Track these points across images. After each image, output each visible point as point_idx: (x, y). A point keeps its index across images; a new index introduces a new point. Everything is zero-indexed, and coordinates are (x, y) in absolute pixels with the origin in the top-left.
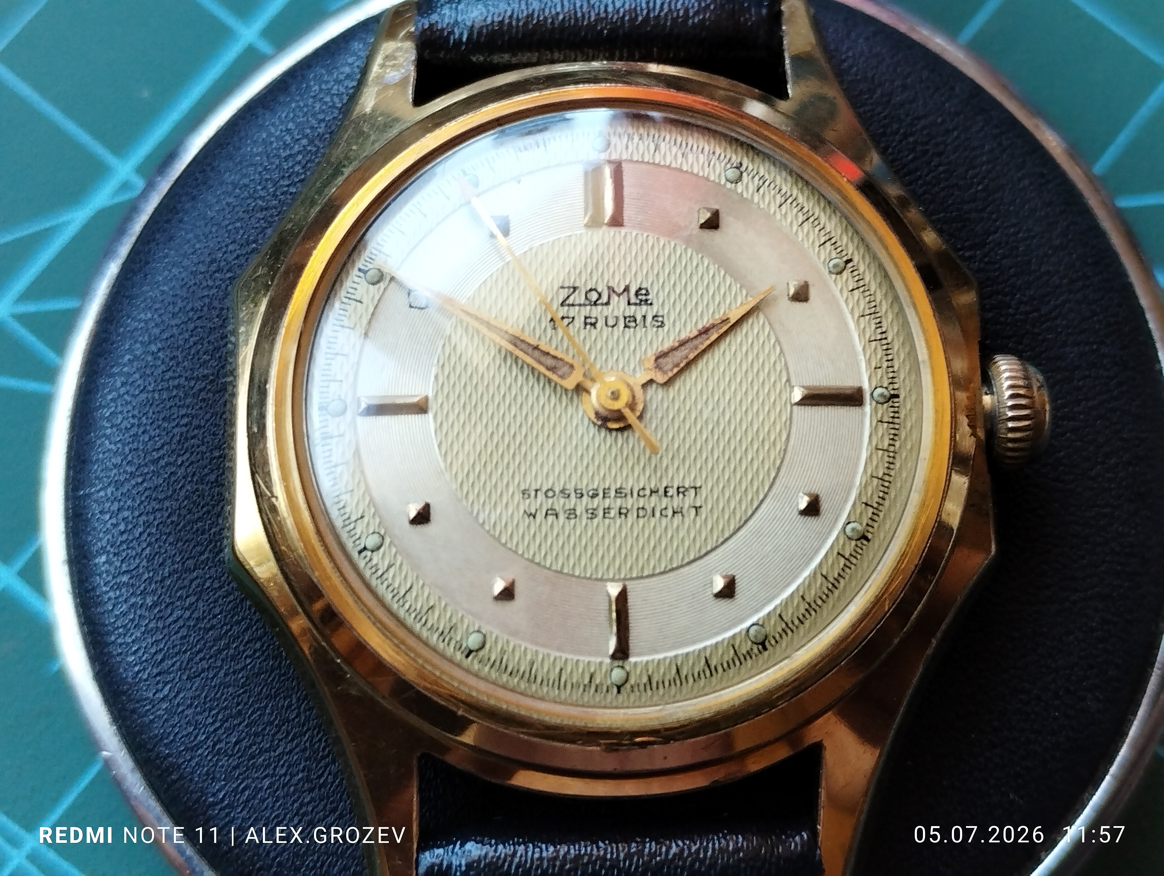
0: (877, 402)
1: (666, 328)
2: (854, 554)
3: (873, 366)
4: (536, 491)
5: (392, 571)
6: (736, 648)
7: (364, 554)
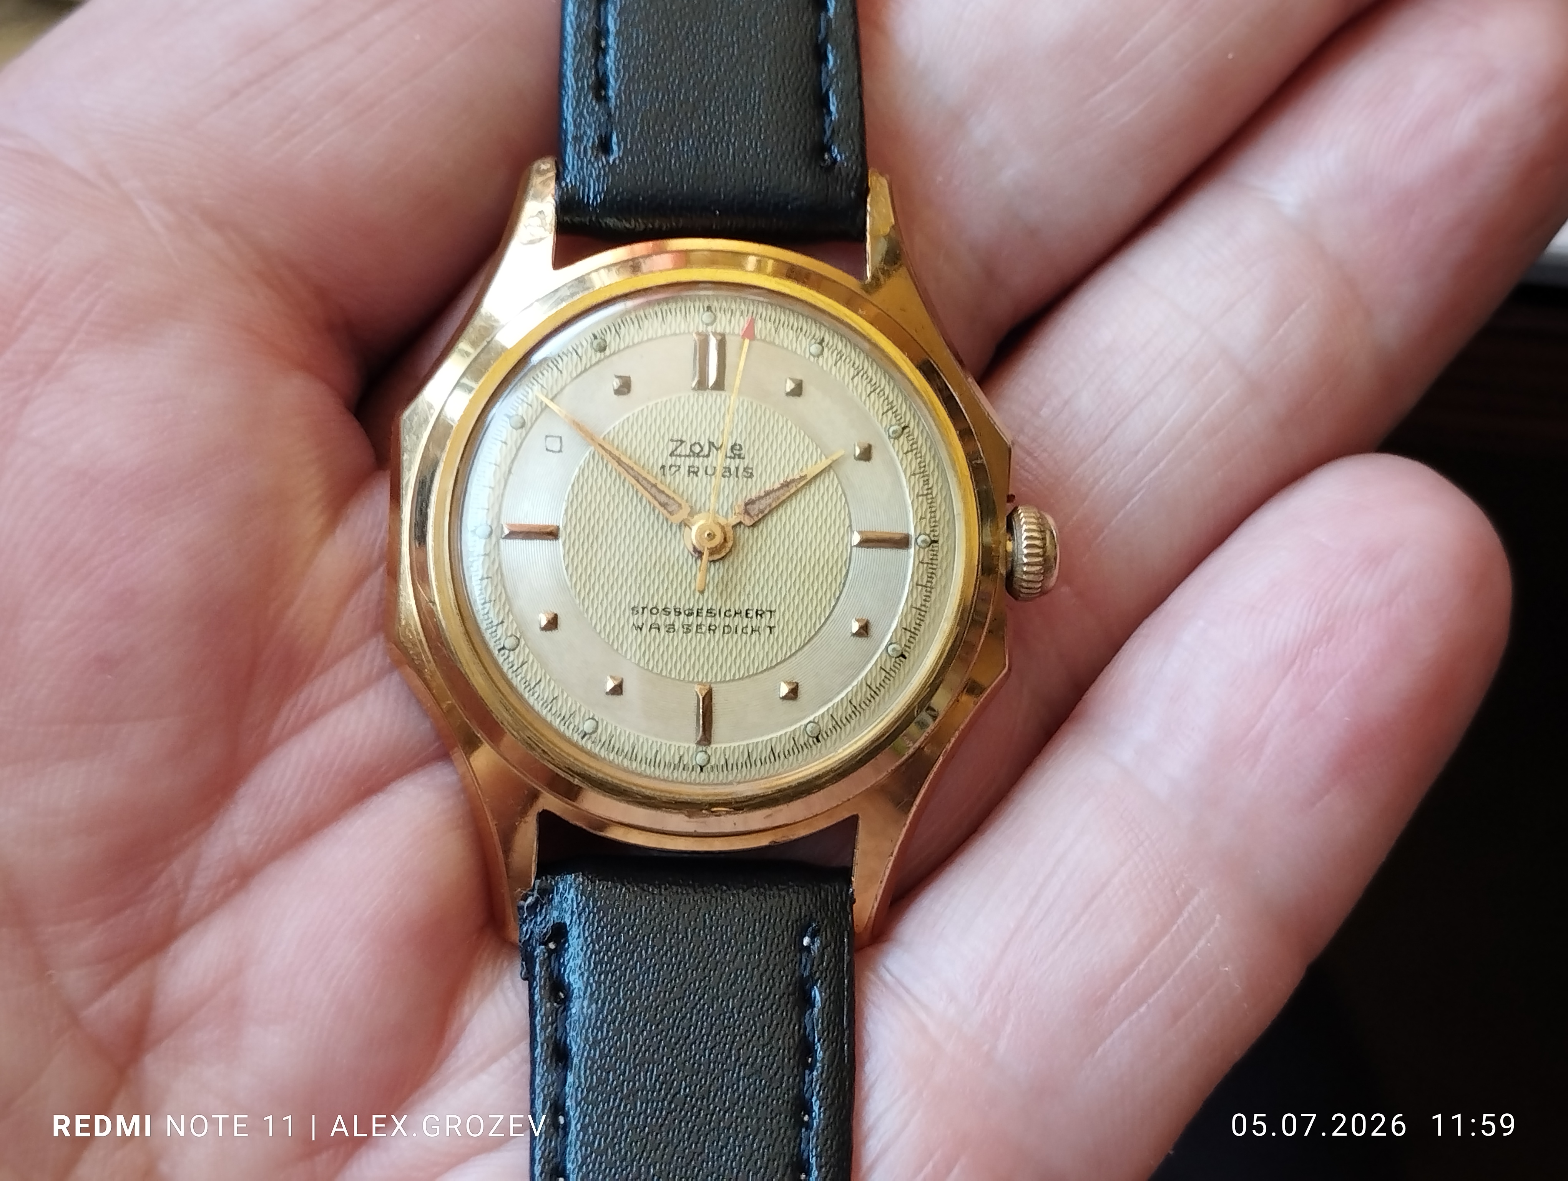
0: (920, 547)
1: (754, 479)
2: (893, 668)
3: (919, 517)
4: (643, 608)
5: (525, 667)
6: (796, 739)
7: (502, 652)
